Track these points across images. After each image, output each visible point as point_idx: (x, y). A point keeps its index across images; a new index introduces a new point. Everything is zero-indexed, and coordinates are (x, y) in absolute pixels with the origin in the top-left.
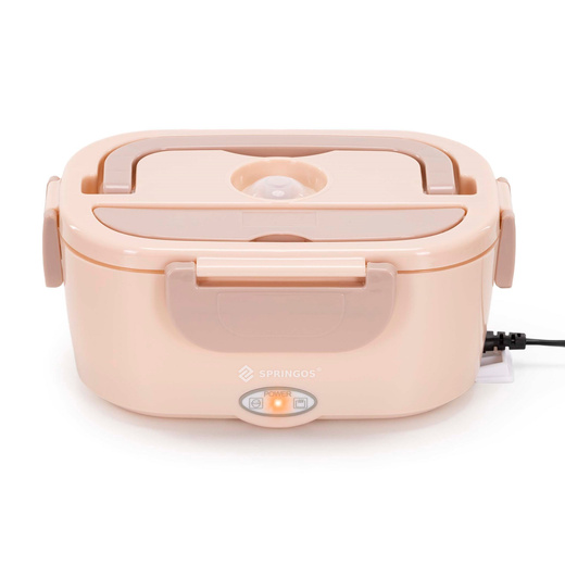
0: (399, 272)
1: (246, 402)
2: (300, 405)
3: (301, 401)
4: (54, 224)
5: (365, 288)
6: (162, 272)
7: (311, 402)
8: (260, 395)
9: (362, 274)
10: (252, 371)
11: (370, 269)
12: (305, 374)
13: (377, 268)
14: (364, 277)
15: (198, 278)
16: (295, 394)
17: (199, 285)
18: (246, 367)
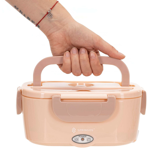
0: (116, 99)
1: (74, 139)
3: (89, 139)
4: (20, 93)
5: (107, 102)
6: (51, 99)
7: (92, 139)
8: (78, 137)
9: (106, 98)
10: (75, 129)
11: (108, 96)
12: (90, 130)
13: (111, 96)
14: (107, 99)
15: (61, 99)
16: (87, 137)
17: (61, 101)
18: (74, 128)
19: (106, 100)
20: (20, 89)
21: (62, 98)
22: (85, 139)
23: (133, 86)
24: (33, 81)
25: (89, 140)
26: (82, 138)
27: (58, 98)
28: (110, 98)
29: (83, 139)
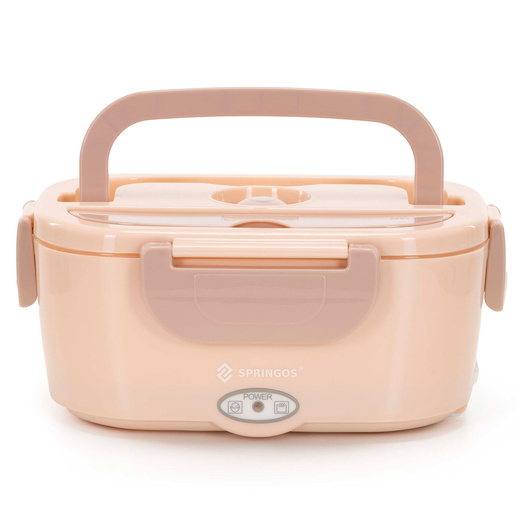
0: (383, 257)
1: (224, 406)
2: (281, 409)
3: (282, 405)
4: (28, 230)
5: (348, 269)
6: (137, 255)
7: (292, 406)
8: (239, 397)
9: (344, 255)
10: (230, 370)
11: (351, 249)
12: (286, 373)
13: (360, 248)
14: (346, 259)
15: (174, 258)
16: (276, 397)
17: (176, 266)
18: (225, 365)
19: (342, 263)
20: (30, 214)
21: (176, 255)
22: (268, 404)
23: (458, 202)
24: (78, 176)
25: (283, 409)
26: (254, 401)
27: (163, 253)
28: (357, 255)
29: (258, 406)
